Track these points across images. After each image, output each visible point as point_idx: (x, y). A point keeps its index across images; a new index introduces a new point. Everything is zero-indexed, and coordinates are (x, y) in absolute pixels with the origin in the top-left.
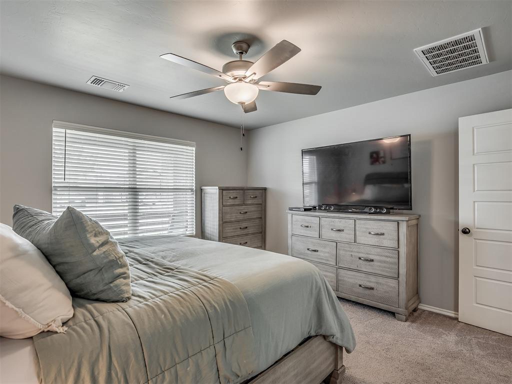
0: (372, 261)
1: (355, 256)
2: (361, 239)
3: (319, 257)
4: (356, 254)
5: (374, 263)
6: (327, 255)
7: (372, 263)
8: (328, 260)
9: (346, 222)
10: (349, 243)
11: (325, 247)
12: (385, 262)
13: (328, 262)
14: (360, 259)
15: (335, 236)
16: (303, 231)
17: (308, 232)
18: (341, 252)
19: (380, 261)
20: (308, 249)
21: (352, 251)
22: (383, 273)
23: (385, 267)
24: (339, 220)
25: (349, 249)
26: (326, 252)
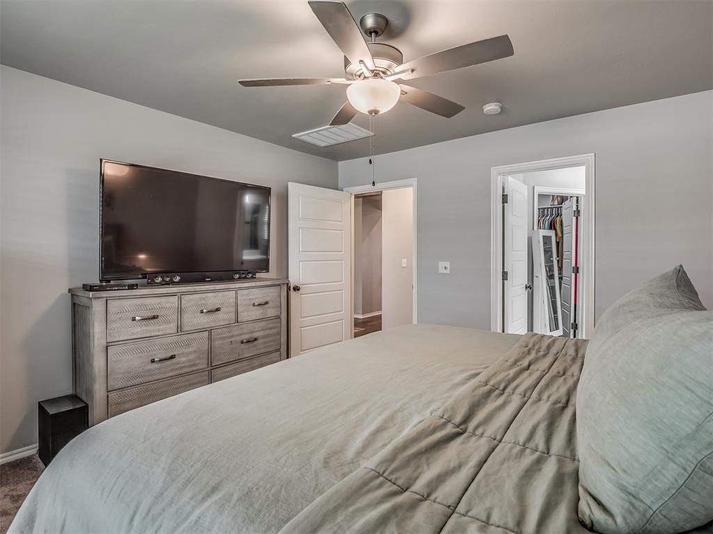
0: (255, 339)
1: (236, 341)
2: (244, 316)
3: (178, 366)
4: (237, 338)
5: (260, 341)
6: (192, 356)
7: (256, 342)
8: (194, 365)
9: (224, 296)
10: (228, 326)
11: (188, 345)
12: (269, 336)
13: (194, 368)
14: (242, 342)
15: (205, 321)
16: (138, 329)
17: (151, 328)
18: (217, 343)
19: (264, 337)
20: (153, 361)
21: (232, 336)
22: (267, 350)
23: (269, 342)
24: (214, 294)
25: (228, 335)
26: (190, 353)
